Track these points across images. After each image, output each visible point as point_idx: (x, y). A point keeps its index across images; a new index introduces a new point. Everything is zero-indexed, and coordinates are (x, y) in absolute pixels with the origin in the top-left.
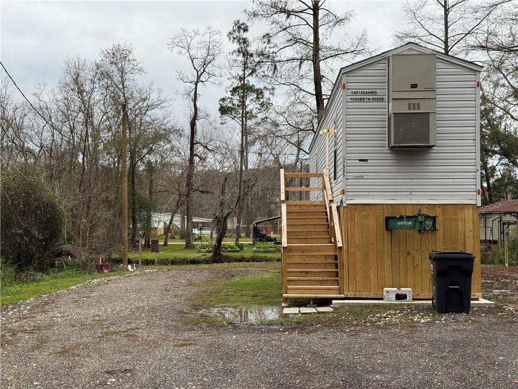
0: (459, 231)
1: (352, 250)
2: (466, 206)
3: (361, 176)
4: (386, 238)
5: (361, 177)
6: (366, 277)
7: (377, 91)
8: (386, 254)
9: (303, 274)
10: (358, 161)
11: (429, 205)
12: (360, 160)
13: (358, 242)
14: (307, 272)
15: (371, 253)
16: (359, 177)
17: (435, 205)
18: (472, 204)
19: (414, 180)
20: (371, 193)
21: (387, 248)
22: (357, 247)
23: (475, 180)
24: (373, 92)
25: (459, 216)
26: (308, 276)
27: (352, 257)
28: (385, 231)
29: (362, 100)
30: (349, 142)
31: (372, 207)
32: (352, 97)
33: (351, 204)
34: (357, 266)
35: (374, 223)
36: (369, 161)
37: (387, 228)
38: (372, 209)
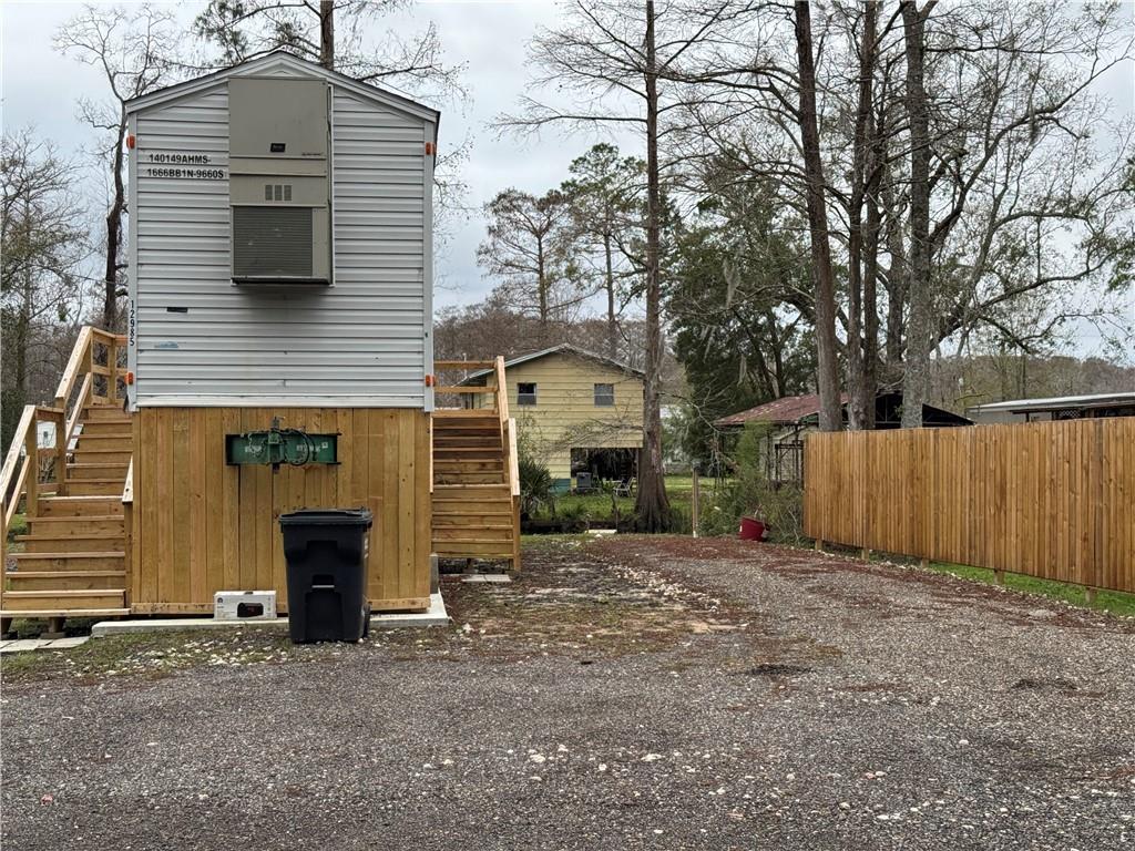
0: (386, 464)
1: (150, 509)
2: (402, 412)
3: (173, 345)
4: (226, 482)
5: (173, 348)
6: (181, 569)
7: (209, 156)
8: (226, 518)
9: (55, 564)
10: (165, 311)
11: (322, 408)
12: (170, 309)
13: (165, 492)
14: (65, 559)
15: (192, 515)
16: (166, 345)
17: (335, 409)
18: (414, 408)
19: (289, 355)
20: (194, 383)
21: (229, 504)
22: (162, 502)
23: (420, 356)
24: (199, 159)
25: (387, 432)
26: (68, 568)
27: (150, 524)
28: (226, 467)
29: (174, 174)
30: (144, 268)
31: (198, 413)
32: (152, 167)
33: (150, 408)
34: (160, 545)
35: (201, 448)
36: (189, 311)
37: (230, 460)
38: (197, 419)
